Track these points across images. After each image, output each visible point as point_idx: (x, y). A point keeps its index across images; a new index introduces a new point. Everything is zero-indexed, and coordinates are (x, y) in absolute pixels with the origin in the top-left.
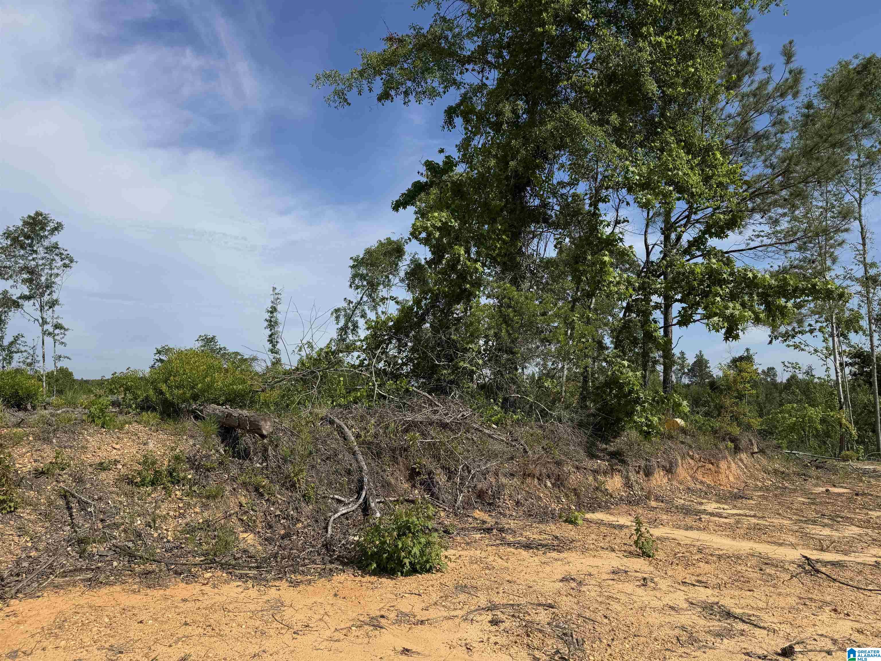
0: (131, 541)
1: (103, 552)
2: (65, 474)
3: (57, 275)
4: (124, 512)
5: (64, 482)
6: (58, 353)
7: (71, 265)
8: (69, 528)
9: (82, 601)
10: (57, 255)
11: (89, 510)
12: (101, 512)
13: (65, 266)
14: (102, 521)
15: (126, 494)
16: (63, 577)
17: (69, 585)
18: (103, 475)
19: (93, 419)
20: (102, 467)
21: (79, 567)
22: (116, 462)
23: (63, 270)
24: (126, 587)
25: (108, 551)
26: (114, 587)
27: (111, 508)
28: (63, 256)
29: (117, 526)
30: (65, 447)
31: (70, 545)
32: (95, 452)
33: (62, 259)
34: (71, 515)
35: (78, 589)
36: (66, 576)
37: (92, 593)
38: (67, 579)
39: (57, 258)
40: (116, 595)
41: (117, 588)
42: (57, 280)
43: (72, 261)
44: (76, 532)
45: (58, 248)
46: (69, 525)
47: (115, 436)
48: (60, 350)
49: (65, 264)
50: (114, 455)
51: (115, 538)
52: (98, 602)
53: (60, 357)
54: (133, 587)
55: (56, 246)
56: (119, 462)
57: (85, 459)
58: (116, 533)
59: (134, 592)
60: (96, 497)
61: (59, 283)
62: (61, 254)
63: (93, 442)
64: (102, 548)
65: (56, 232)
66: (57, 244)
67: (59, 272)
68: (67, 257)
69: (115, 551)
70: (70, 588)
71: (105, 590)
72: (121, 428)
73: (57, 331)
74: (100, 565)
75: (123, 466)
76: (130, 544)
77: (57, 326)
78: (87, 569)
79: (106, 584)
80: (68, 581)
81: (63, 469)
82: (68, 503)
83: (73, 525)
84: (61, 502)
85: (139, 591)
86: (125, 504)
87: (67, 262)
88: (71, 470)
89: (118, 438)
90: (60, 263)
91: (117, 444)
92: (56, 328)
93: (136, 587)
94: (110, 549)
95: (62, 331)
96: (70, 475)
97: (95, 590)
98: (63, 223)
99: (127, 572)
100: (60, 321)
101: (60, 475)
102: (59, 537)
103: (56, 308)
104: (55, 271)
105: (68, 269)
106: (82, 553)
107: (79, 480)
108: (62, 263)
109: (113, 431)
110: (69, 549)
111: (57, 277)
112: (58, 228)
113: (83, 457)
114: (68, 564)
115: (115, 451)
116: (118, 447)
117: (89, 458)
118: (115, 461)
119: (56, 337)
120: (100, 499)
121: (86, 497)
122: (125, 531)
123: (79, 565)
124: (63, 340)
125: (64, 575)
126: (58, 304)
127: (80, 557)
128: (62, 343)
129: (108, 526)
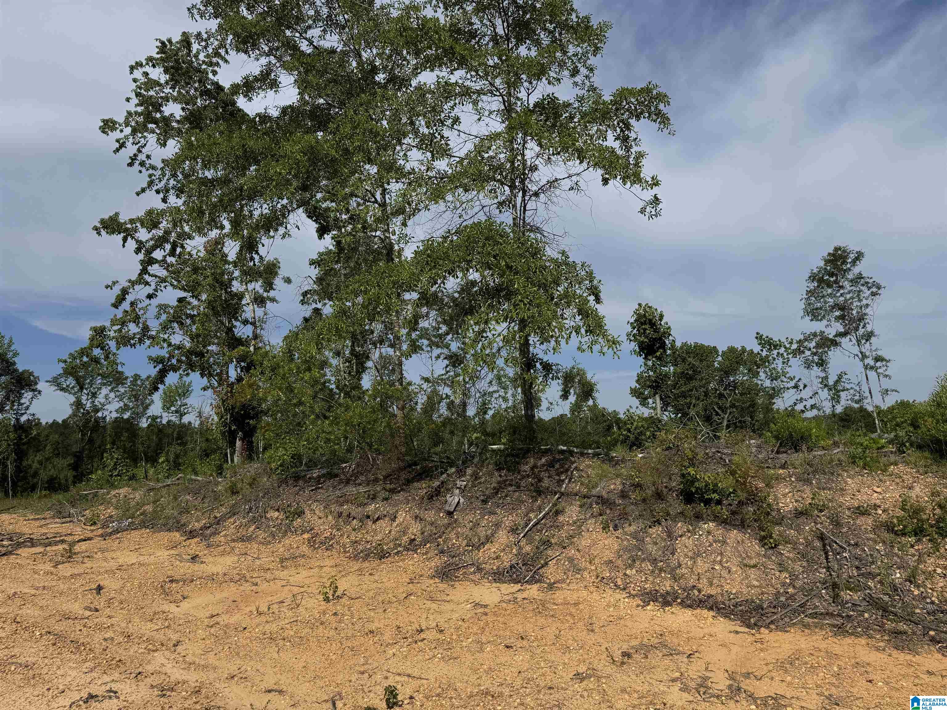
0: (887, 594)
1: (855, 600)
2: (823, 516)
3: (867, 305)
4: (882, 562)
5: (821, 523)
6: (884, 387)
7: (879, 292)
8: (824, 570)
9: (823, 645)
10: (863, 285)
11: (844, 554)
12: (856, 558)
13: (874, 294)
14: (857, 568)
15: (884, 542)
16: (813, 618)
17: (816, 627)
18: (860, 521)
19: (853, 460)
20: (861, 511)
21: (830, 611)
22: (876, 507)
23: (873, 299)
24: (872, 642)
25: (861, 601)
26: (860, 639)
27: (867, 555)
28: (870, 285)
29: (871, 575)
30: (824, 489)
31: (825, 588)
32: (854, 495)
33: (869, 288)
34: (827, 558)
35: (824, 633)
36: (816, 618)
37: (835, 640)
38: (816, 620)
39: (864, 288)
40: (859, 648)
41: (863, 641)
42: (868, 311)
43: (879, 287)
44: (831, 575)
45: (863, 278)
46: (825, 567)
47: (877, 478)
48: (886, 384)
49: (872, 292)
50: (875, 498)
51: (870, 588)
52: (837, 649)
53: (887, 391)
54: (879, 644)
55: (860, 277)
56: (879, 507)
57: (844, 502)
58: (871, 584)
59: (878, 649)
60: (852, 542)
61: (871, 313)
62: (867, 283)
63: (851, 484)
64: (857, 597)
65: (858, 262)
66: (861, 274)
67: (869, 302)
68: (874, 285)
69: (868, 602)
70: (817, 630)
71: (849, 640)
72: (884, 471)
73: (879, 364)
74: (852, 613)
75: (884, 511)
76: (886, 598)
77: (878, 359)
78: (839, 615)
79: (852, 634)
80: (818, 623)
81: (821, 511)
82: (824, 545)
83: (828, 568)
84: (818, 544)
85: (884, 650)
86: (882, 553)
87: (874, 290)
88: (829, 512)
89: (881, 480)
90: (868, 293)
91: (878, 487)
92: (877, 361)
93: (882, 644)
94: (864, 599)
95: (884, 363)
96: (828, 518)
97: (839, 638)
98: (863, 251)
99: (876, 627)
100: (879, 353)
101: (818, 516)
102: (815, 578)
103: (873, 339)
104: (865, 302)
105: (878, 296)
106: (835, 598)
107: (837, 523)
108: (870, 292)
109: (876, 473)
110: (823, 591)
111: (867, 307)
112: (859, 256)
113: (841, 499)
114: (821, 606)
115: (875, 495)
116: (879, 490)
117: (847, 500)
118: (875, 505)
119: (879, 371)
120: (856, 544)
121: (841, 541)
122: (881, 582)
123: (831, 609)
124: (887, 373)
125: (814, 615)
126: (874, 336)
127: (834, 602)
128: (886, 376)
129: (863, 574)
